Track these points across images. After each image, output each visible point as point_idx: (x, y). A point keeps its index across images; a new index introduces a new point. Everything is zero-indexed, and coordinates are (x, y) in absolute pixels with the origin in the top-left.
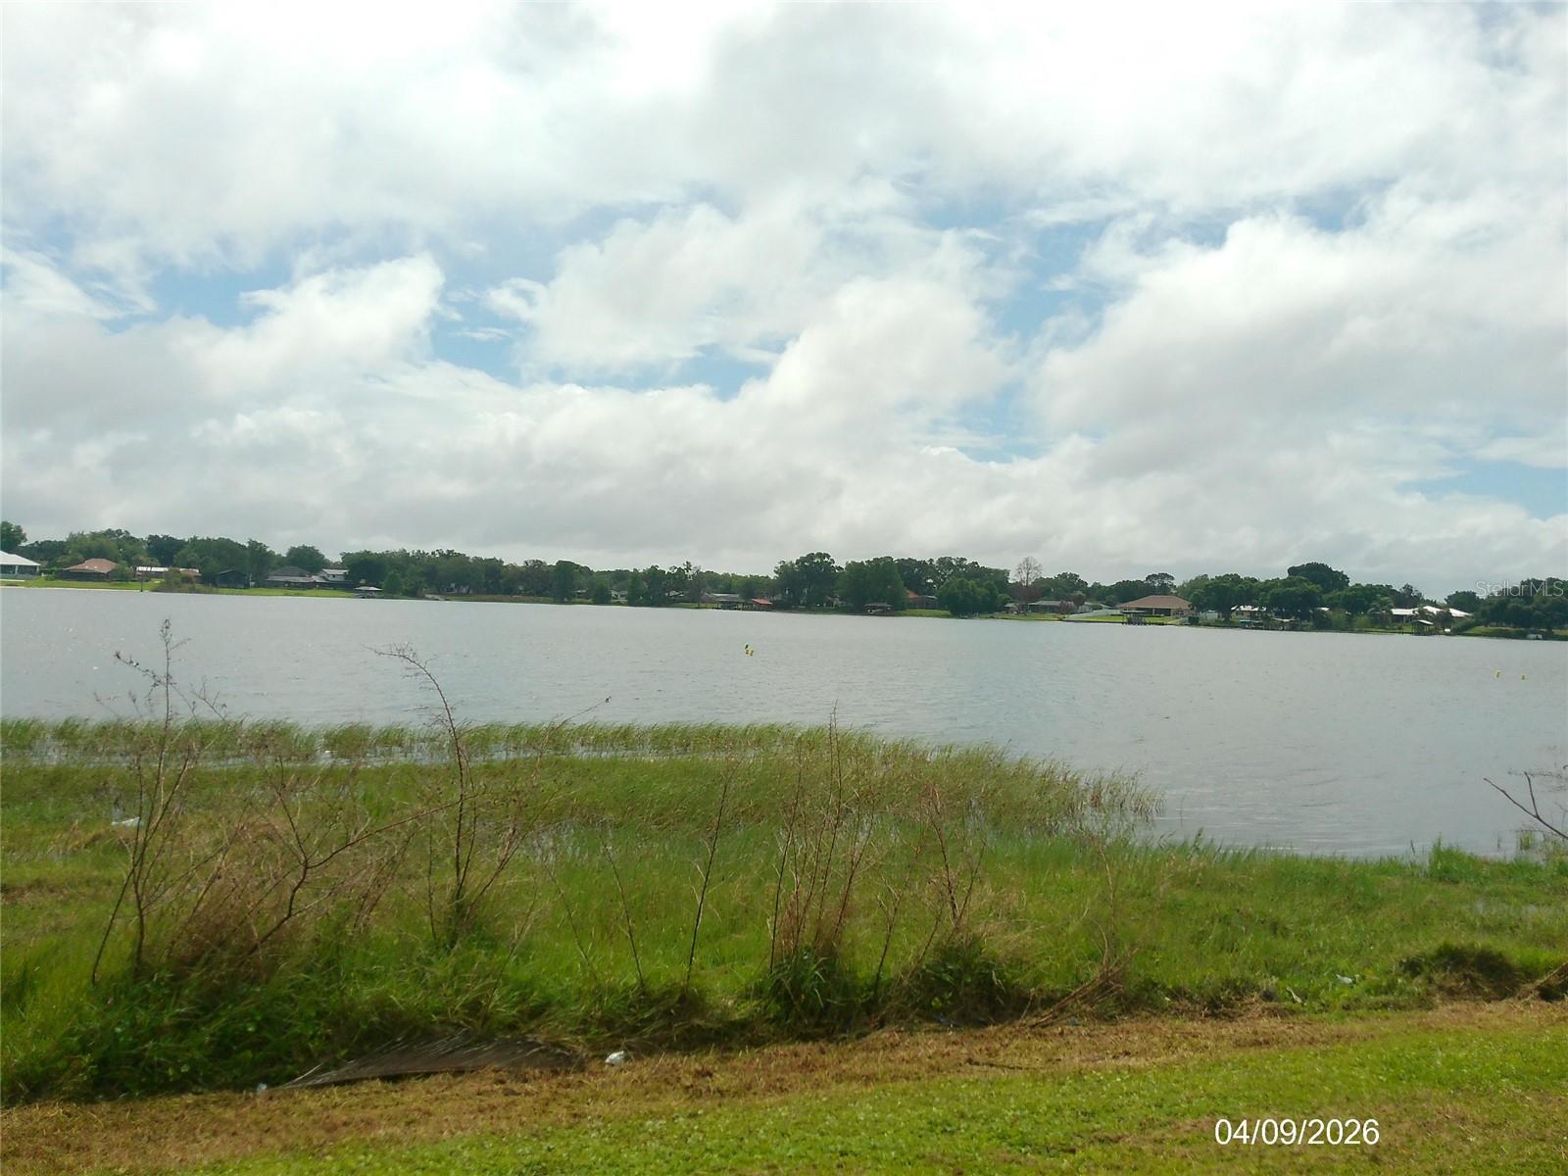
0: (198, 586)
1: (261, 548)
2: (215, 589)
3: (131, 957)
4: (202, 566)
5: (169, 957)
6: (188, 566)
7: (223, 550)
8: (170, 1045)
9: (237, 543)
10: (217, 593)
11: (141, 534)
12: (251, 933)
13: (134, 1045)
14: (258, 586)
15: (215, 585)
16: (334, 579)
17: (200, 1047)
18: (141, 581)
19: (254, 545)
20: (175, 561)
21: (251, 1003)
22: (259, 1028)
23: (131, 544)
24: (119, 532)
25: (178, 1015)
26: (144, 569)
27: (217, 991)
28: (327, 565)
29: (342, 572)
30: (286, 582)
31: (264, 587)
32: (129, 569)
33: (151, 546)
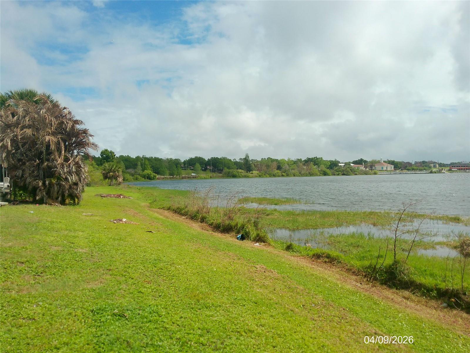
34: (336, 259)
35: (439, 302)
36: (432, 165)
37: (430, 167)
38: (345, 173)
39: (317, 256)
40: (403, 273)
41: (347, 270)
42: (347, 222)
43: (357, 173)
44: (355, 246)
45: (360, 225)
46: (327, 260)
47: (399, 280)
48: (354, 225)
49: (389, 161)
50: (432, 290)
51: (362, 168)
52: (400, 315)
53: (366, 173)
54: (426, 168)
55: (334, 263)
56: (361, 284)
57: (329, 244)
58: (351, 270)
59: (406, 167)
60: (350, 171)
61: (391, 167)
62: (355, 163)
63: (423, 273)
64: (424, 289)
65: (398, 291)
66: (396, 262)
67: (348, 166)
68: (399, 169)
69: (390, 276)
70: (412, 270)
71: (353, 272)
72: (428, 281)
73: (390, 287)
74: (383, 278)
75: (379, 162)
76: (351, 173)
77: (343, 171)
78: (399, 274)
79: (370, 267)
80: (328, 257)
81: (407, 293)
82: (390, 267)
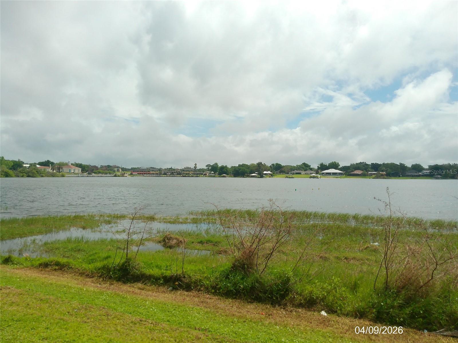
0: (385, 177)
1: (403, 165)
2: (390, 178)
3: (385, 283)
4: (386, 171)
5: (395, 285)
6: (383, 171)
7: (392, 166)
8: (397, 311)
9: (396, 164)
10: (391, 179)
11: (369, 163)
12: (420, 282)
13: (387, 309)
14: (403, 176)
15: (390, 176)
16: (426, 174)
17: (406, 314)
18: (369, 176)
19: (401, 164)
20: (379, 170)
21: (422, 304)
22: (424, 312)
23: (366, 166)
24: (363, 162)
25: (399, 303)
26: (370, 172)
27: (410, 298)
28: (424, 169)
29: (429, 171)
30: (411, 175)
31: (405, 177)
32: (366, 173)
33: (372, 166)
34: (66, 266)
35: (166, 287)
36: (116, 169)
37: (114, 171)
38: (30, 174)
39: (45, 266)
40: (135, 268)
41: (80, 274)
42: (55, 227)
43: (44, 175)
44: (75, 251)
45: (69, 230)
46: (57, 268)
47: (132, 275)
48: (64, 230)
49: (77, 164)
50: (159, 279)
51: (49, 170)
52: (147, 303)
53: (53, 175)
54: (111, 171)
55: (65, 270)
56: (100, 284)
57: (46, 252)
58: (84, 273)
59: (93, 170)
60: (36, 173)
61: (79, 170)
62: (41, 164)
63: (150, 266)
64: (153, 278)
65: (133, 285)
66: (128, 260)
67: (34, 167)
68: (86, 172)
69: (123, 273)
70: (142, 265)
71: (86, 275)
72: (155, 272)
73: (124, 283)
74: (116, 276)
75: (66, 165)
76: (37, 175)
77: (29, 172)
78: (132, 269)
79: (104, 268)
80: (57, 264)
81: (140, 285)
82: (123, 265)
